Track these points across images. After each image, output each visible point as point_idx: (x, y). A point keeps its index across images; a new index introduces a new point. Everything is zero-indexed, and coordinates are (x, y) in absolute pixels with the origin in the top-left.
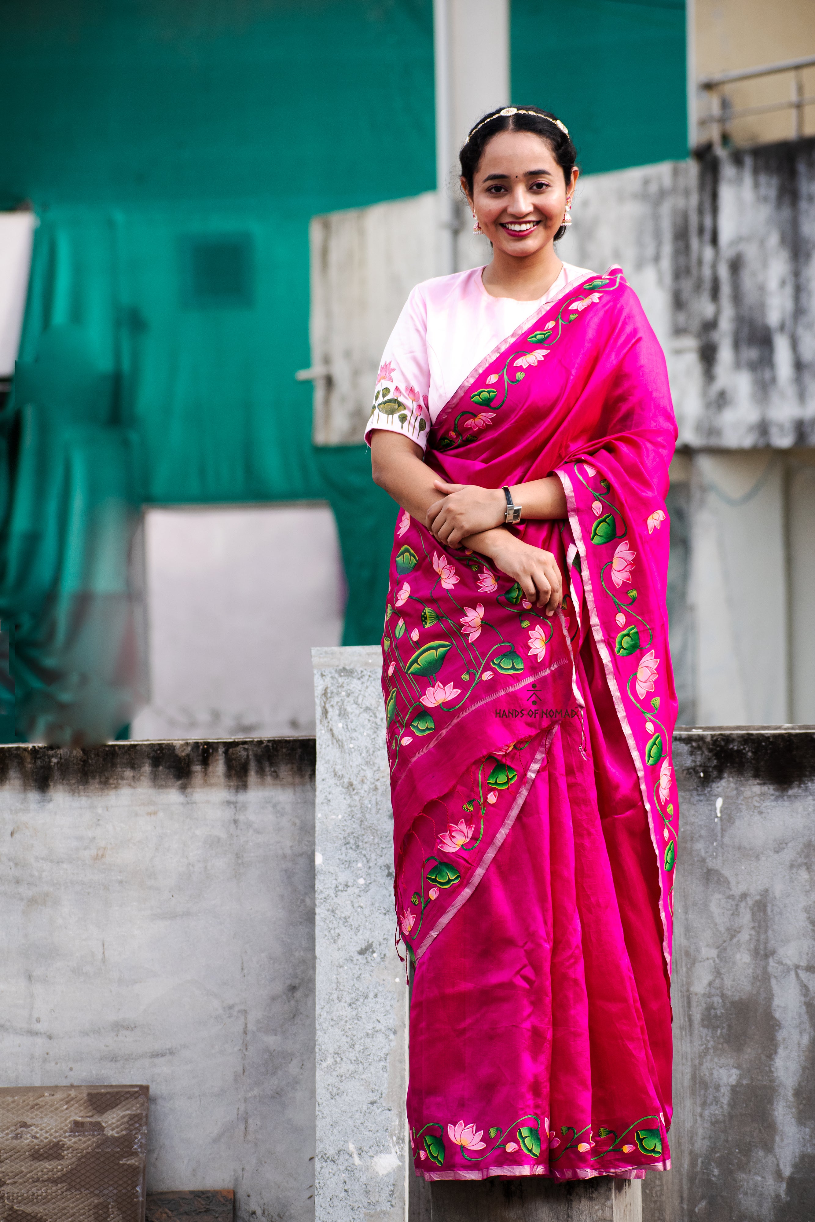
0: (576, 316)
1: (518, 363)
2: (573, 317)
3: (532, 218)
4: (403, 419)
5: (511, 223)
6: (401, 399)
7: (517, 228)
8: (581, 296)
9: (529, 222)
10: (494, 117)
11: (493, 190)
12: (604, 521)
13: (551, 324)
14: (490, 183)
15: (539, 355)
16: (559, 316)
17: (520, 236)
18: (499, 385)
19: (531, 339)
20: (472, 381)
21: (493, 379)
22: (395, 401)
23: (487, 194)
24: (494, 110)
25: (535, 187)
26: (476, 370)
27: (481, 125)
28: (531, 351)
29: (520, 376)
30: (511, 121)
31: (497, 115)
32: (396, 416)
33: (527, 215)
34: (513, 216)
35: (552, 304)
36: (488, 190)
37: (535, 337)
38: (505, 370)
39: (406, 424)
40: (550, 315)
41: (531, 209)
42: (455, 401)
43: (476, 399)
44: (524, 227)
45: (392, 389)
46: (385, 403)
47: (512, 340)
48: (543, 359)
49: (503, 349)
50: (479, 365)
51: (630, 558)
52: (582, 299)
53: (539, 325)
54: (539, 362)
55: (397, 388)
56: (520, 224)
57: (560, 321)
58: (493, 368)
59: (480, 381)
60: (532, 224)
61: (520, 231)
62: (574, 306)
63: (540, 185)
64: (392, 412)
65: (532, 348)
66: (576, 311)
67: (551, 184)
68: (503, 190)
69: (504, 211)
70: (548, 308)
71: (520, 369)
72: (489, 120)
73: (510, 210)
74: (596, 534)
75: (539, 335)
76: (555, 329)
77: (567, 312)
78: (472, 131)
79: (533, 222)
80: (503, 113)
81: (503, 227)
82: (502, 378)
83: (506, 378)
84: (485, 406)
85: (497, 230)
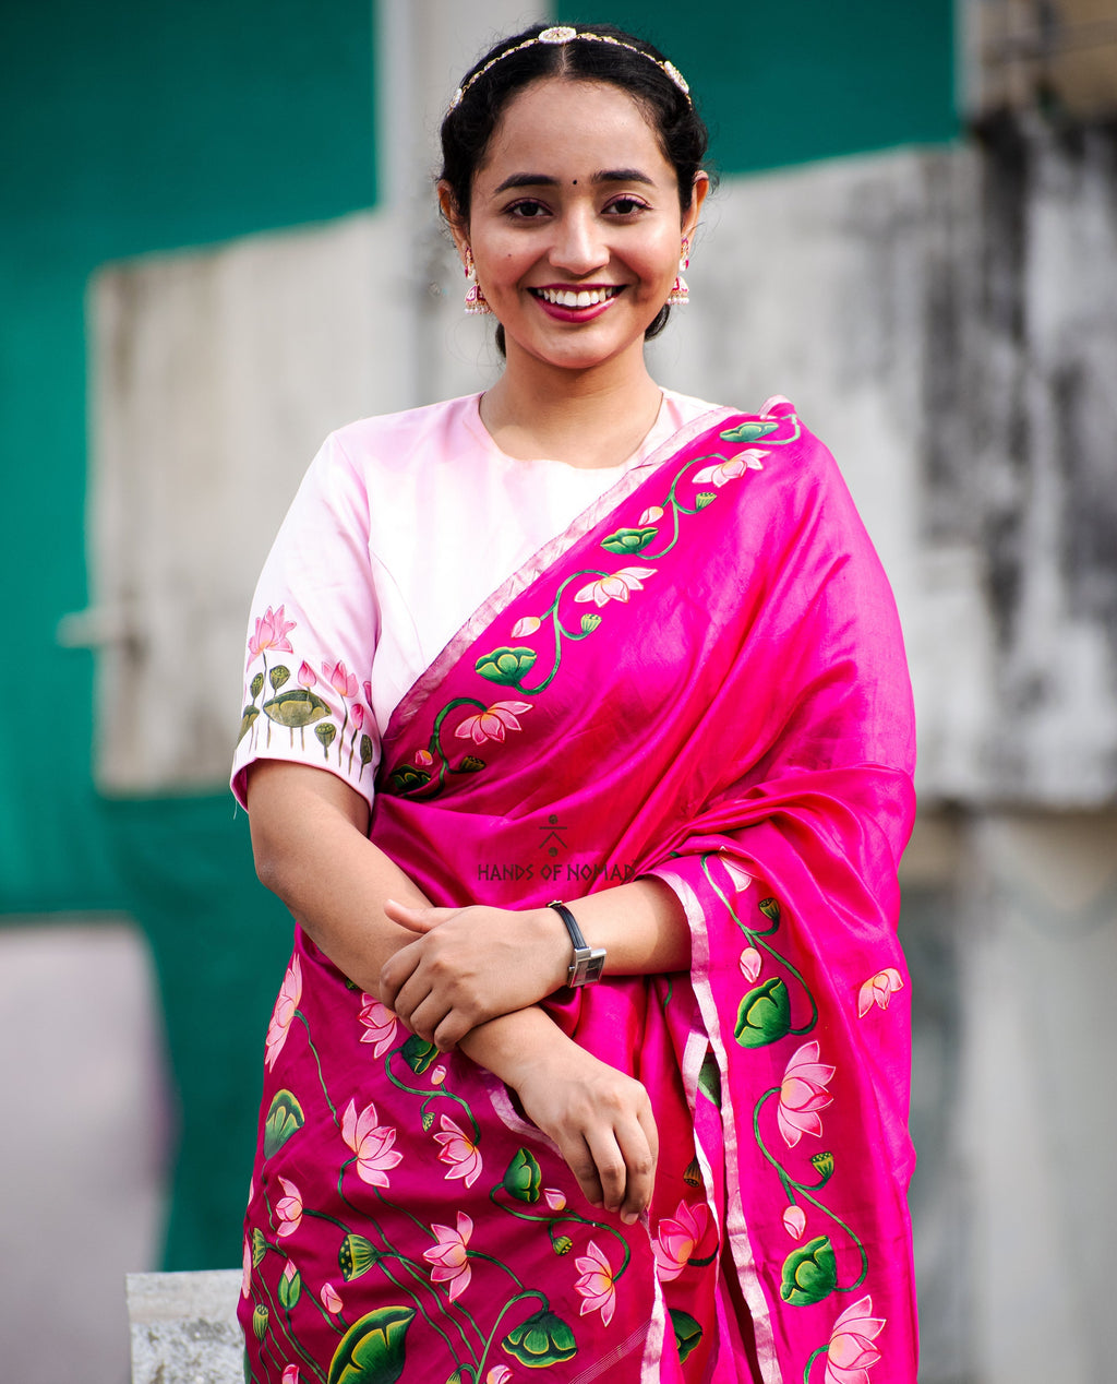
0: (711, 497)
1: (585, 594)
2: (704, 500)
3: (605, 278)
4: (326, 735)
5: (557, 288)
6: (316, 690)
7: (570, 299)
8: (718, 455)
9: (597, 288)
10: (523, 45)
11: (518, 212)
12: (765, 993)
13: (654, 514)
14: (511, 194)
15: (632, 578)
16: (672, 497)
17: (576, 320)
18: (541, 640)
19: (611, 546)
20: (478, 630)
21: (528, 626)
22: (305, 695)
23: (505, 218)
24: (521, 31)
25: (613, 210)
26: (487, 605)
27: (493, 62)
28: (612, 570)
29: (590, 622)
30: (564, 54)
31: (531, 42)
32: (310, 729)
33: (596, 270)
34: (562, 271)
35: (652, 470)
36: (508, 210)
37: (619, 539)
38: (555, 609)
39: (333, 747)
40: (651, 492)
41: (603, 257)
42: (441, 672)
43: (488, 670)
44: (585, 299)
45: (294, 668)
46: (280, 700)
47: (567, 544)
48: (641, 587)
49: (548, 561)
50: (496, 596)
51: (822, 1081)
52: (718, 462)
53: (627, 514)
54: (632, 593)
55: (304, 666)
56: (577, 290)
57: (676, 508)
58: (529, 603)
59: (498, 633)
60: (603, 293)
61: (577, 308)
62: (704, 476)
63: (626, 206)
64: (299, 721)
65: (614, 563)
66: (709, 487)
67: (652, 204)
68: (540, 212)
69: (541, 259)
70: (643, 476)
71: (590, 607)
72: (511, 51)
73: (557, 258)
74: (745, 1023)
75: (627, 538)
76: (664, 524)
77: (688, 492)
78: (470, 76)
79: (607, 287)
80: (544, 37)
81: (536, 293)
82: (547, 626)
83: (558, 626)
84: (508, 686)
85: (522, 302)
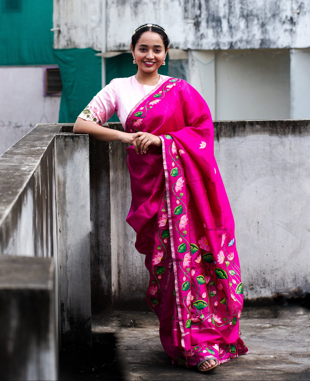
0: (169, 90)
1: (150, 103)
2: (168, 90)
3: (154, 61)
5: (147, 61)
7: (148, 63)
8: (169, 84)
9: (152, 62)
10: (145, 26)
11: (142, 50)
13: (161, 92)
14: (141, 47)
15: (157, 101)
16: (163, 89)
17: (149, 66)
18: (144, 110)
19: (154, 96)
20: (134, 110)
21: (142, 108)
23: (140, 51)
25: (156, 51)
26: (136, 106)
28: (154, 100)
29: (151, 107)
30: (150, 28)
33: (152, 59)
34: (148, 59)
35: (160, 86)
38: (146, 106)
40: (160, 89)
41: (154, 57)
42: (129, 117)
43: (136, 115)
44: (150, 63)
47: (148, 96)
49: (145, 99)
50: (137, 105)
53: (157, 92)
54: (157, 103)
57: (164, 91)
58: (142, 105)
59: (138, 110)
63: (157, 51)
66: (168, 88)
67: (161, 51)
68: (145, 50)
69: (145, 57)
71: (151, 105)
72: (143, 27)
73: (147, 57)
75: (157, 95)
76: (162, 93)
77: (166, 89)
78: (136, 30)
80: (148, 26)
81: (144, 62)
82: (145, 108)
83: (146, 108)
84: (140, 117)
85: (141, 63)
